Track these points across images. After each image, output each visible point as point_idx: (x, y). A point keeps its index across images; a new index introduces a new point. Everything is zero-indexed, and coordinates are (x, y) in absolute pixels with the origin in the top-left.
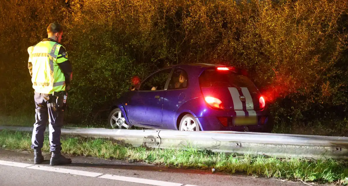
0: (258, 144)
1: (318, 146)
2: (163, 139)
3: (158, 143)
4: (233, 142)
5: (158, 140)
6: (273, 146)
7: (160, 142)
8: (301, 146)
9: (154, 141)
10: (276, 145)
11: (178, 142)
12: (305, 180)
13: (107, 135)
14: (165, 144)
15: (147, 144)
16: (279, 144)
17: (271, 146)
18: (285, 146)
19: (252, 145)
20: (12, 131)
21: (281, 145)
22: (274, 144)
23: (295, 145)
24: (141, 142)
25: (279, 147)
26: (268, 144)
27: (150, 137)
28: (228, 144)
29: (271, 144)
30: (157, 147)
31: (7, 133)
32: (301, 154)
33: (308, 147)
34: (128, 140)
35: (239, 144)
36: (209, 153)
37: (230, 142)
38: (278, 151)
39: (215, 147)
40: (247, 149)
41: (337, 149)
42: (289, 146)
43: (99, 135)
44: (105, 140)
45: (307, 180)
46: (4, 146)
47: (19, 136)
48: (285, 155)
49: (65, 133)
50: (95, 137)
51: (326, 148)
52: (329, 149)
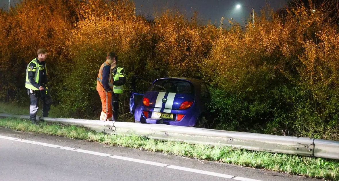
0: (179, 134)
1: (218, 137)
2: (117, 127)
3: (113, 131)
4: (163, 131)
5: (114, 128)
6: (189, 135)
7: (114, 130)
8: (207, 136)
9: (110, 129)
10: (191, 135)
12: (199, 158)
13: (80, 124)
14: (118, 131)
15: (106, 131)
17: (187, 135)
18: (197, 136)
19: (176, 134)
20: (16, 118)
21: (195, 135)
22: (190, 134)
23: (203, 136)
24: (102, 129)
25: (193, 137)
26: (186, 134)
27: (108, 126)
28: (160, 133)
29: (188, 134)
30: (112, 133)
31: (12, 119)
32: (206, 142)
33: (212, 137)
34: (93, 127)
35: (167, 134)
37: (161, 131)
38: (192, 139)
39: (150, 135)
40: (171, 137)
41: (231, 140)
42: (199, 136)
43: (75, 123)
44: (77, 126)
47: (19, 121)
49: (51, 121)
50: (71, 124)
51: (223, 138)
52: (226, 139)
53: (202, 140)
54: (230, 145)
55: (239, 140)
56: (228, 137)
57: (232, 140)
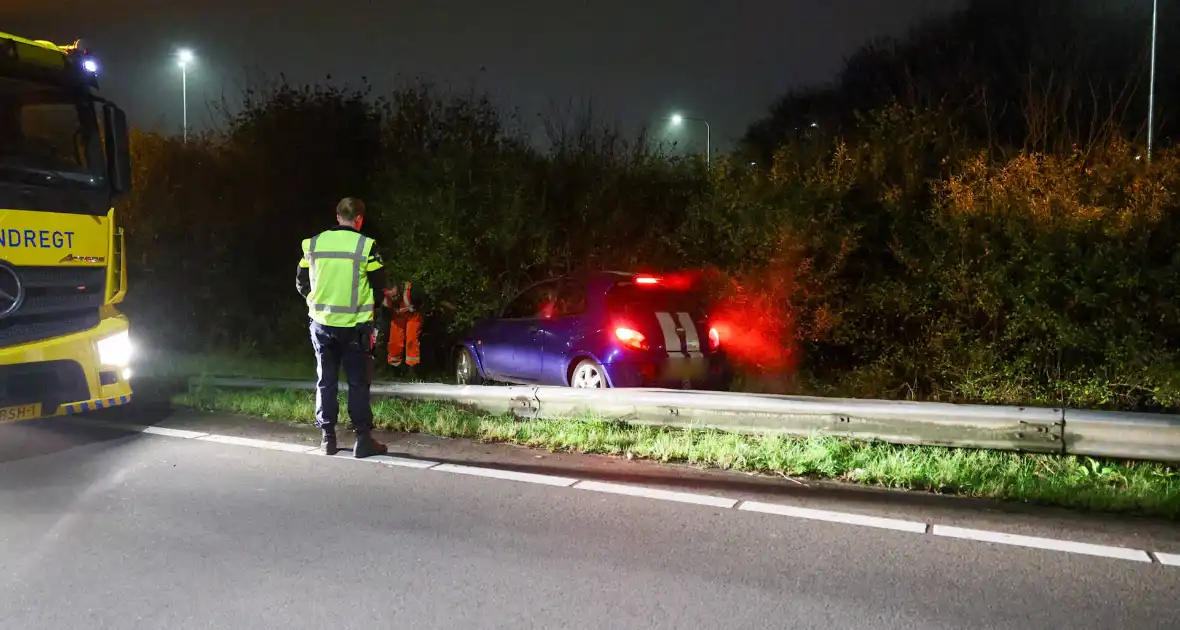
0: (707, 411)
1: (810, 414)
2: (544, 402)
3: (535, 409)
4: (664, 407)
5: (535, 404)
6: (732, 414)
7: (538, 407)
8: (781, 414)
9: (527, 405)
10: (738, 412)
11: (569, 407)
12: (788, 473)
14: (547, 412)
15: (515, 411)
16: (744, 412)
18: (754, 414)
19: (697, 412)
21: (747, 412)
22: (734, 411)
23: (770, 413)
24: (505, 407)
25: (742, 416)
26: (724, 411)
27: (520, 399)
28: (656, 411)
29: (730, 411)
30: (532, 416)
32: (780, 427)
33: (792, 416)
34: (481, 403)
35: (675, 411)
36: (623, 426)
37: (658, 407)
38: (742, 423)
39: (633, 416)
40: (688, 419)
41: (843, 420)
42: (760, 415)
43: (433, 396)
44: (442, 403)
45: (791, 473)
46: (266, 415)
47: (292, 397)
48: (754, 430)
50: (426, 399)
51: (823, 417)
52: (829, 419)
53: (769, 424)
54: (844, 434)
55: (864, 421)
56: (836, 414)
57: (846, 420)
